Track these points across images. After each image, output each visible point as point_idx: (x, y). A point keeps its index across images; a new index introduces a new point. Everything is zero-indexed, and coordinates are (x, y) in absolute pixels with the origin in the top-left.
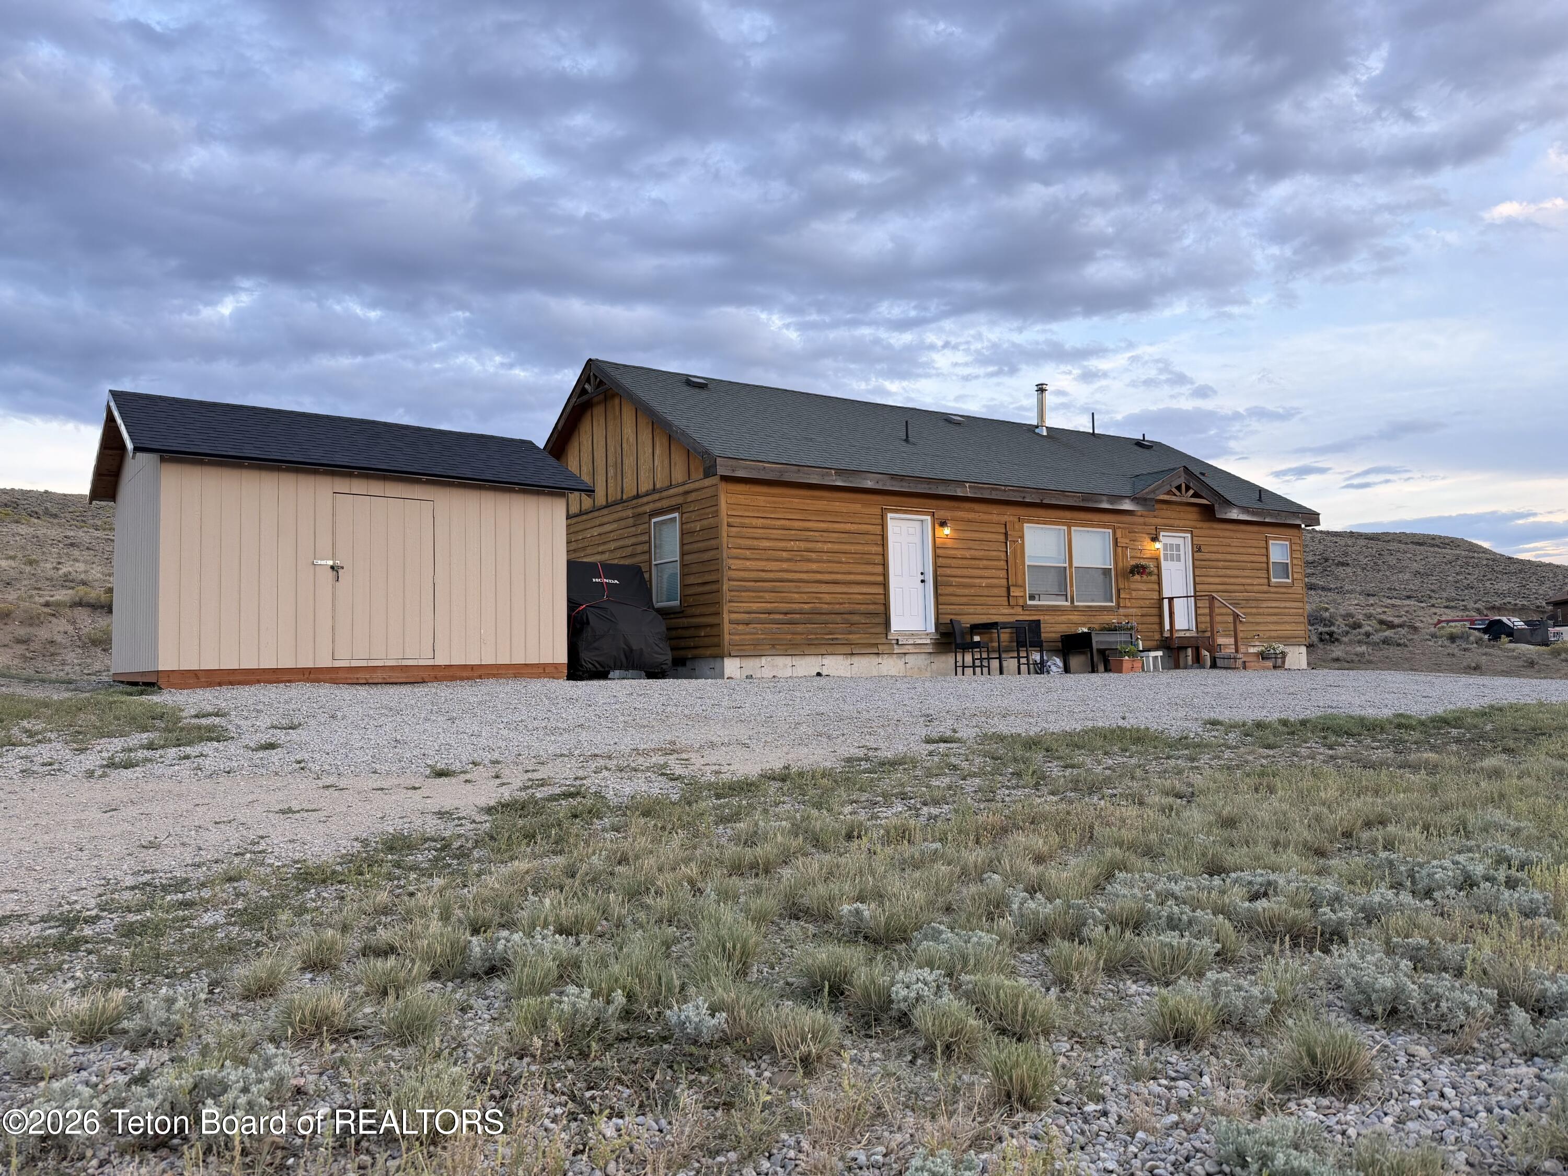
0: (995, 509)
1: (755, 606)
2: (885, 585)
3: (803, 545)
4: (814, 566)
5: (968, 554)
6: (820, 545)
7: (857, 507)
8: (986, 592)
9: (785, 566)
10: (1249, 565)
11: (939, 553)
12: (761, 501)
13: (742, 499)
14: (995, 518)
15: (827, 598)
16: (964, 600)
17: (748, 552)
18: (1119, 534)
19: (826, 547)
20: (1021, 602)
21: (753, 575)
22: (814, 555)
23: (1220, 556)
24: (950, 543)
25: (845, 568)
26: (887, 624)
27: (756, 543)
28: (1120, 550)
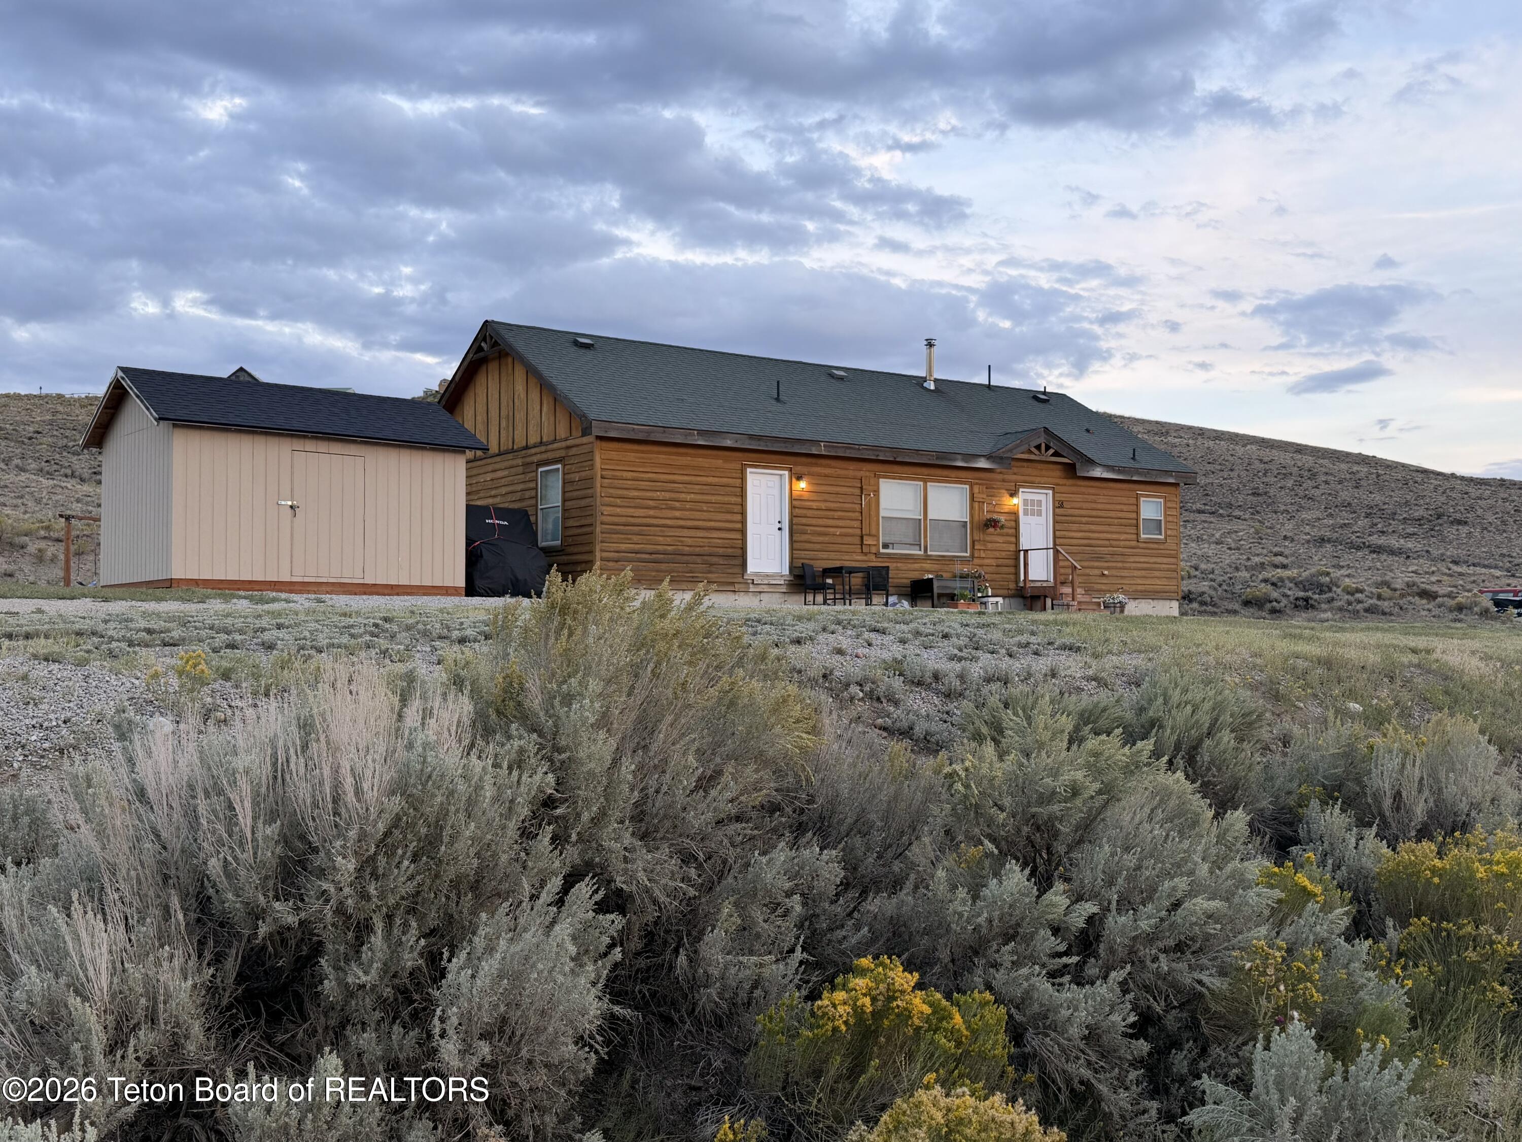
3: (668, 495)
4: (677, 514)
5: (823, 505)
6: (683, 496)
7: (720, 462)
8: (839, 540)
10: (1116, 521)
11: (796, 505)
12: (631, 456)
13: (614, 455)
14: (851, 473)
15: (689, 541)
16: (818, 546)
17: (618, 501)
18: (976, 489)
19: (689, 497)
21: (623, 520)
22: (677, 504)
23: (1084, 512)
24: (806, 496)
25: (705, 515)
26: (744, 565)
27: (625, 492)
28: (976, 505)
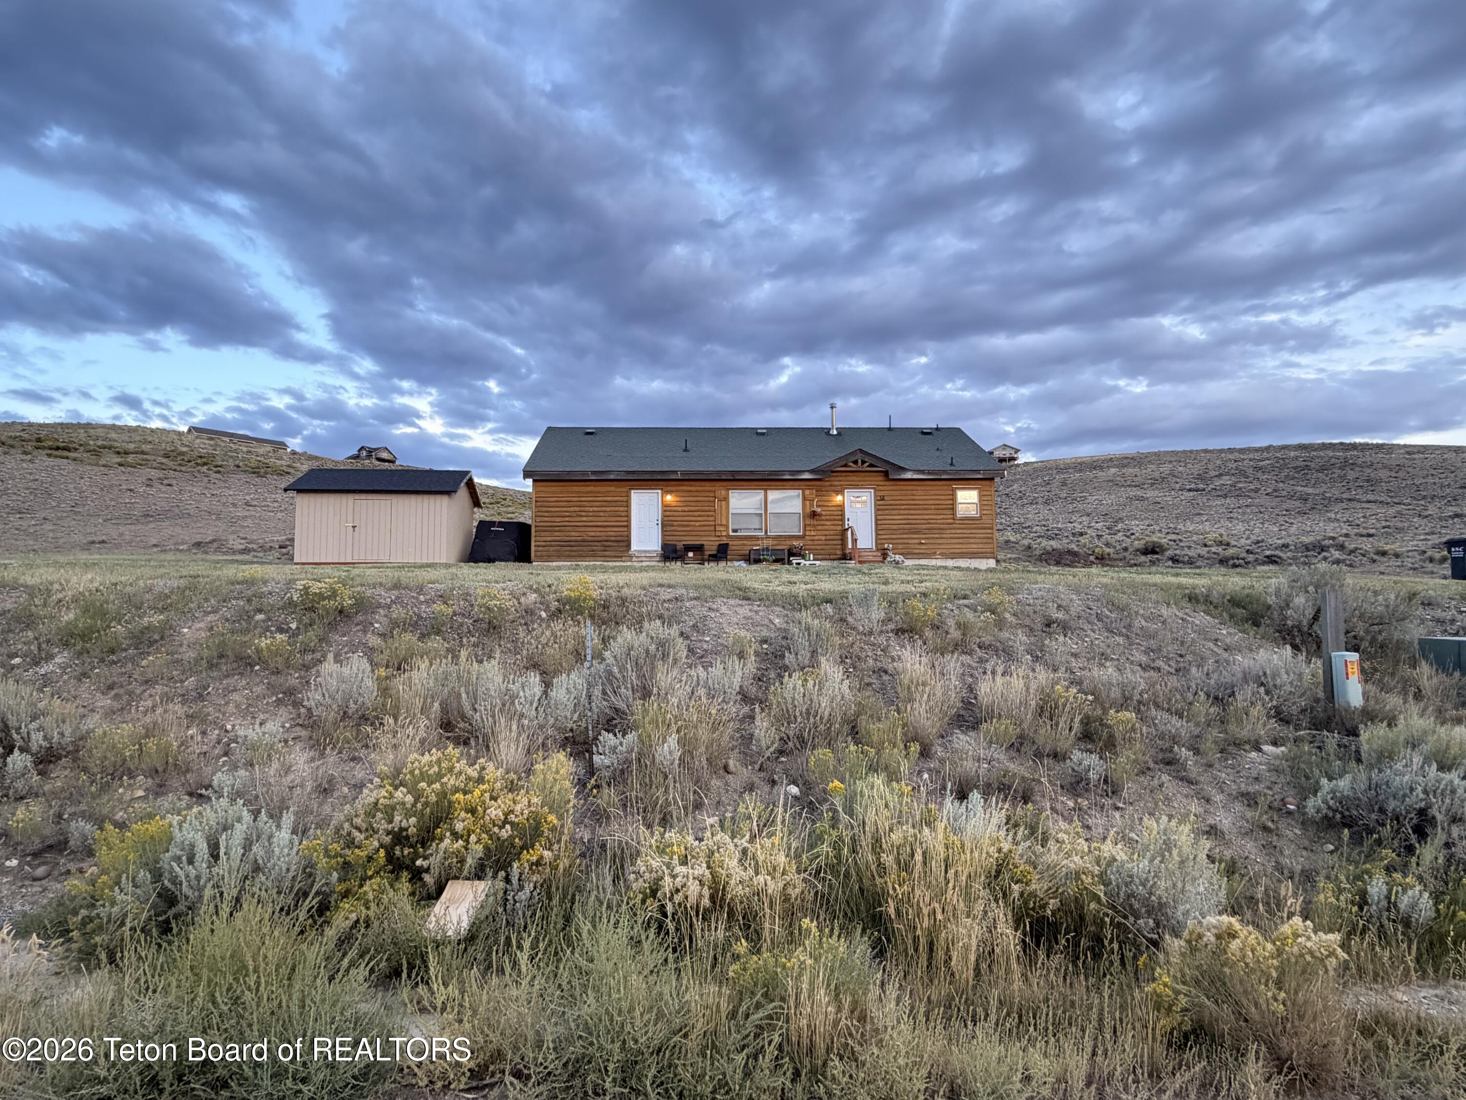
0: (707, 484)
1: (550, 539)
2: (628, 526)
3: (577, 509)
4: (584, 519)
5: (686, 509)
6: (587, 509)
7: (613, 489)
8: (700, 529)
9: (567, 519)
10: (934, 507)
11: (666, 509)
13: (543, 489)
14: (704, 488)
15: (592, 534)
16: (682, 533)
18: (805, 492)
19: (591, 509)
20: (724, 534)
22: (584, 514)
23: (903, 502)
24: (674, 504)
25: (603, 519)
26: (629, 546)
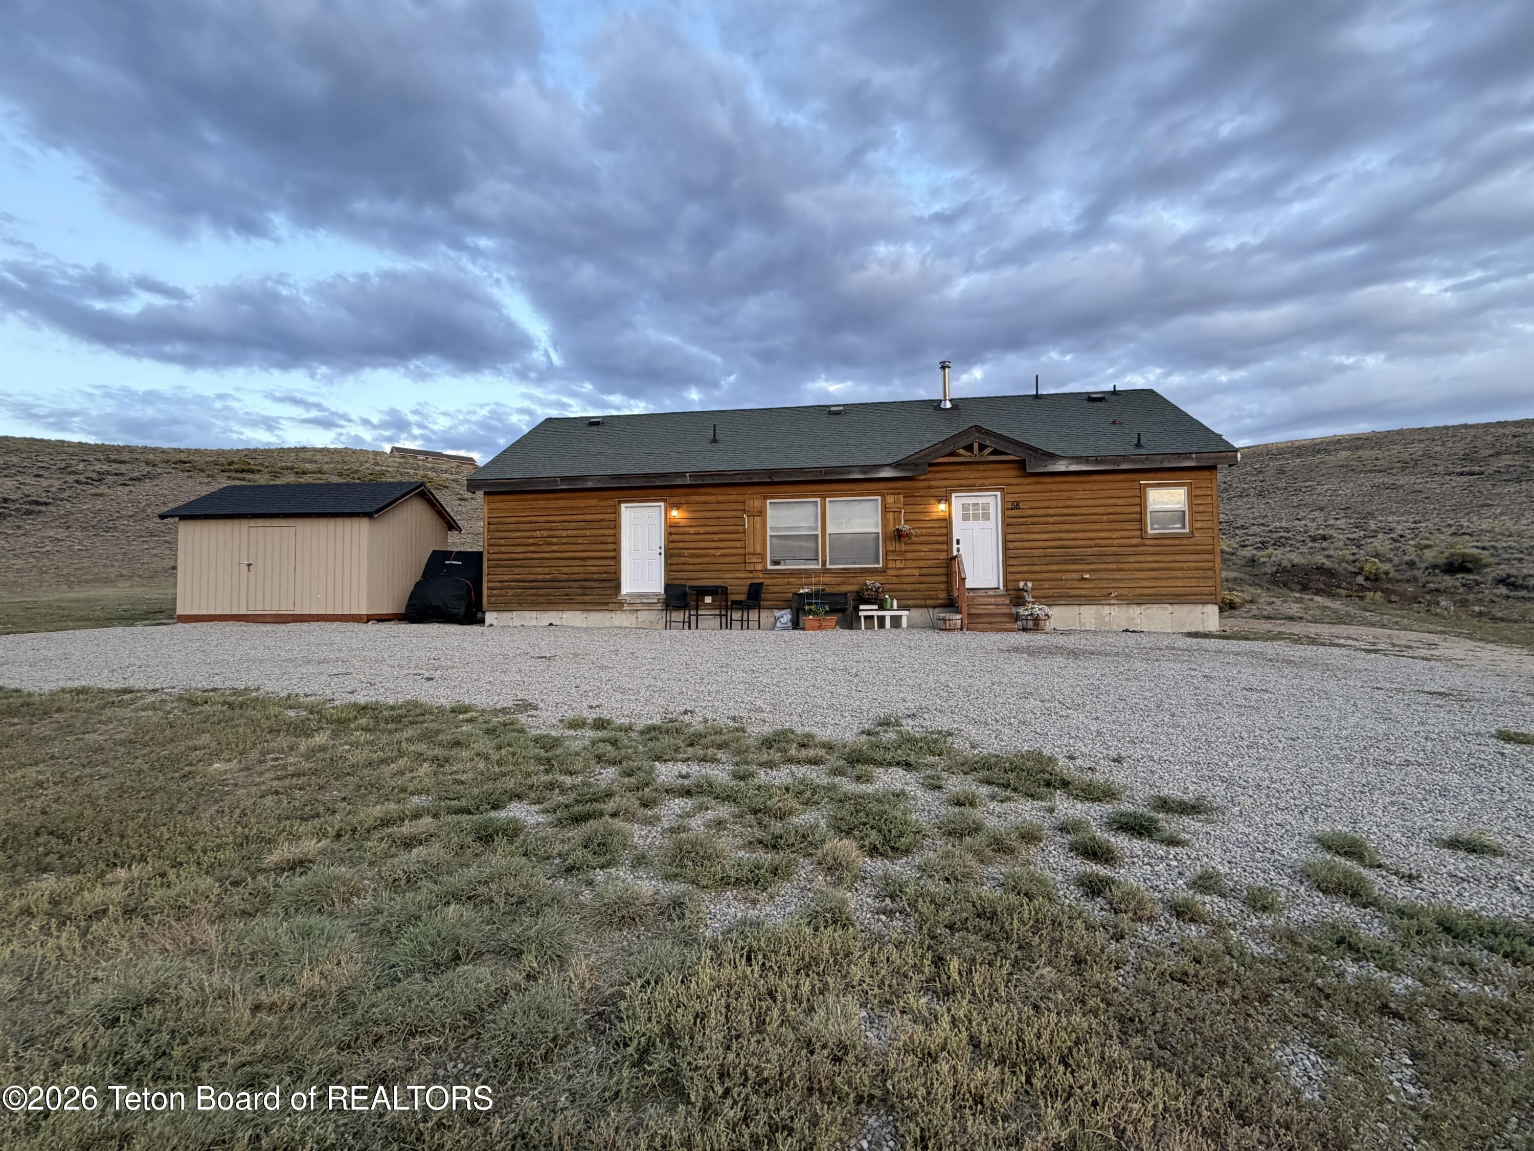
0: (732, 490)
1: (507, 578)
2: (617, 558)
3: (545, 533)
4: (555, 548)
5: (702, 530)
6: (559, 533)
7: (594, 502)
8: (722, 560)
9: (531, 548)
10: (1105, 518)
11: (672, 530)
13: (499, 505)
14: (734, 498)
15: (565, 570)
17: (503, 541)
18: (885, 500)
19: (565, 534)
20: (759, 567)
22: (554, 540)
23: (1052, 511)
25: (581, 547)
26: (618, 587)
27: (509, 534)
28: (891, 515)
